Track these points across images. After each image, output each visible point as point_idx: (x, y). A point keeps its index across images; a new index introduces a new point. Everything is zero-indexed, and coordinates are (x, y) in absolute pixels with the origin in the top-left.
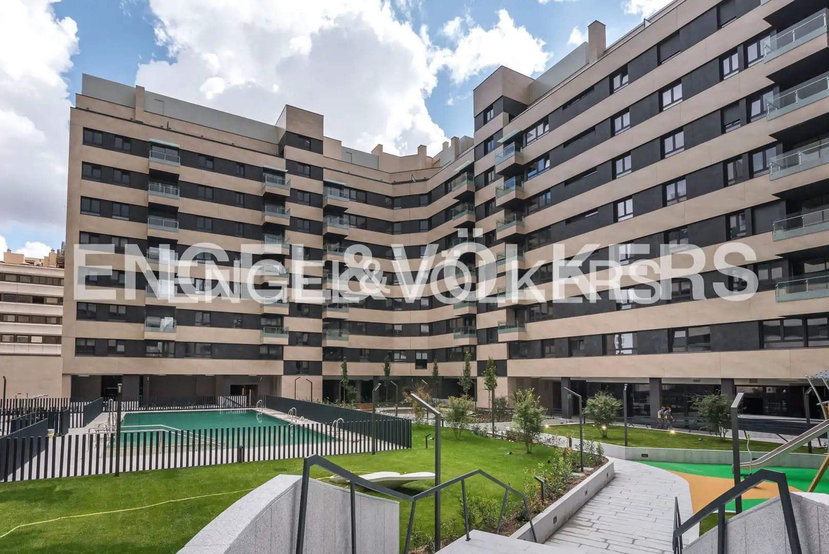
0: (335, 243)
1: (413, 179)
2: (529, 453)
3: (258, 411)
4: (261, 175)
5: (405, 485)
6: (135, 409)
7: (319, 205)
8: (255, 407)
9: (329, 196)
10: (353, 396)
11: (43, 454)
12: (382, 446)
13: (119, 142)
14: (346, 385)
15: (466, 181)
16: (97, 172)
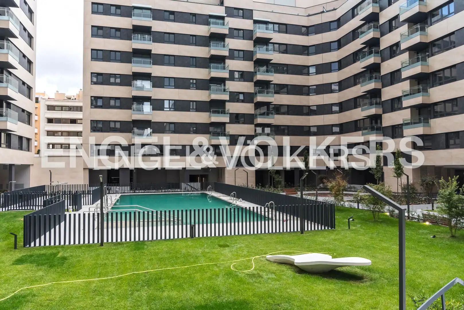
0: (263, 66)
1: (324, 10)
2: (453, 236)
3: (209, 193)
4: (208, 20)
5: (338, 269)
6: (127, 192)
7: (251, 39)
8: (206, 191)
9: (258, 30)
10: (279, 182)
11: (62, 224)
12: (309, 226)
13: (113, 9)
14: (273, 174)
15: (371, 5)
16: (100, 32)
